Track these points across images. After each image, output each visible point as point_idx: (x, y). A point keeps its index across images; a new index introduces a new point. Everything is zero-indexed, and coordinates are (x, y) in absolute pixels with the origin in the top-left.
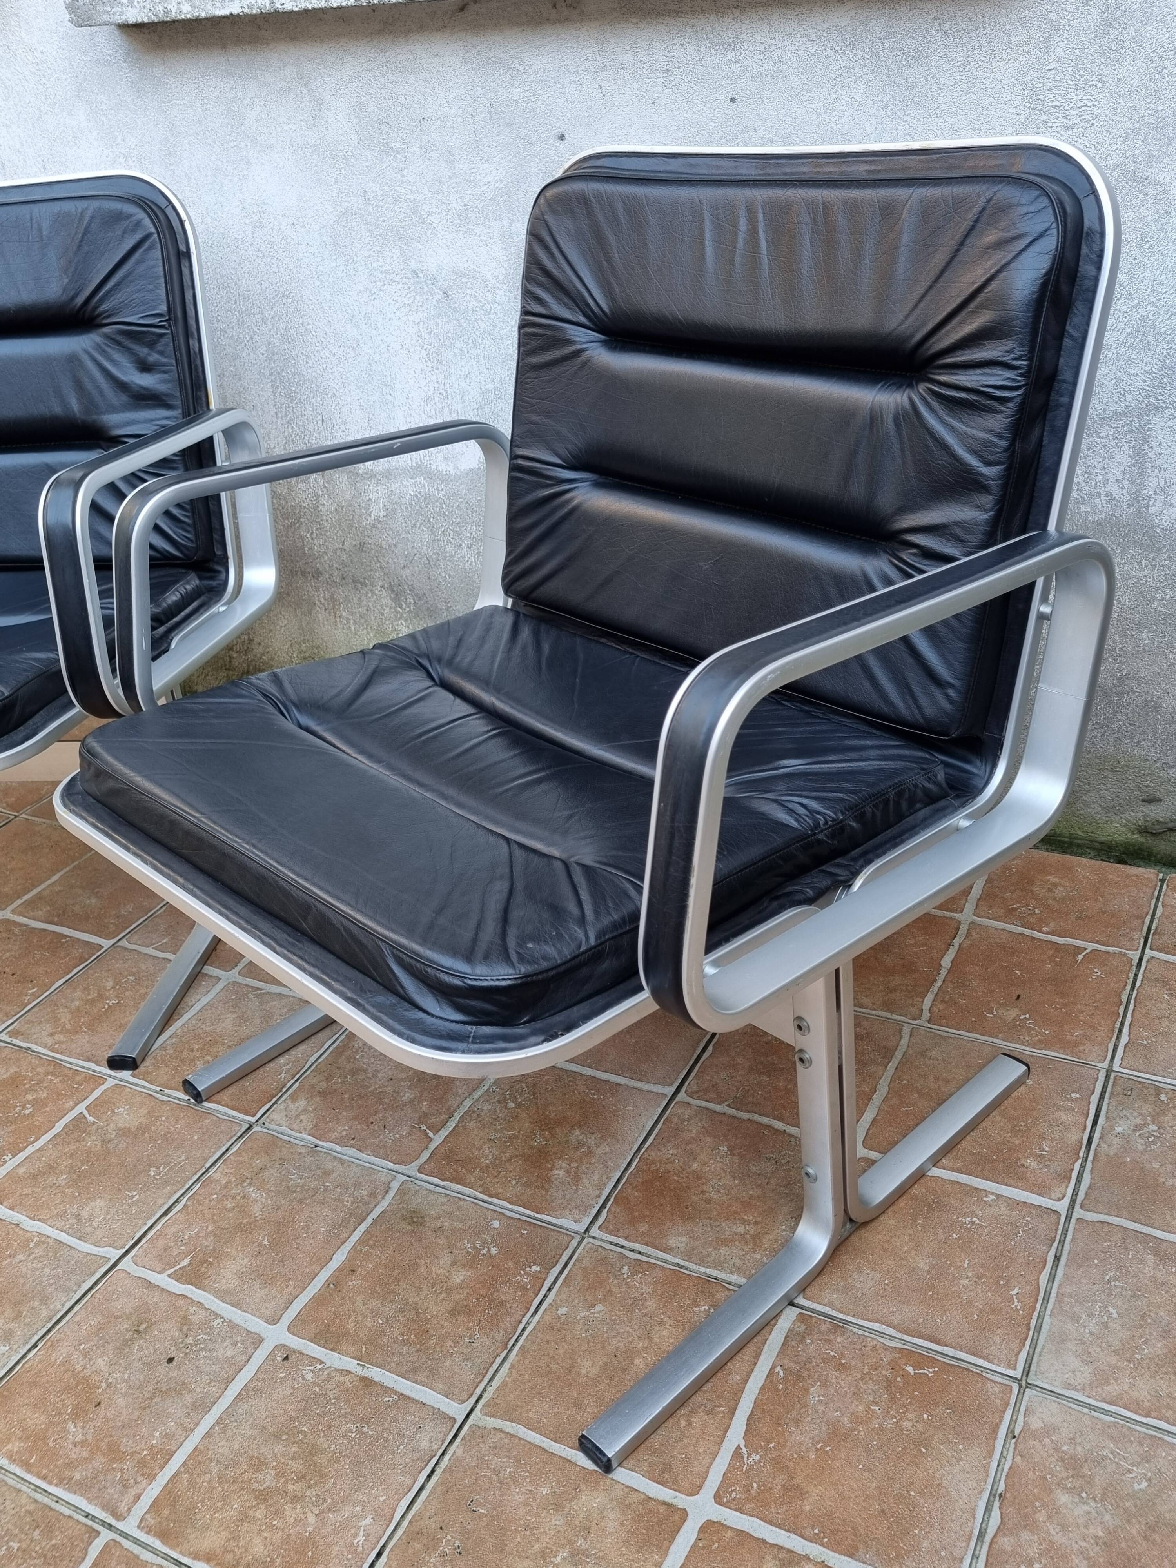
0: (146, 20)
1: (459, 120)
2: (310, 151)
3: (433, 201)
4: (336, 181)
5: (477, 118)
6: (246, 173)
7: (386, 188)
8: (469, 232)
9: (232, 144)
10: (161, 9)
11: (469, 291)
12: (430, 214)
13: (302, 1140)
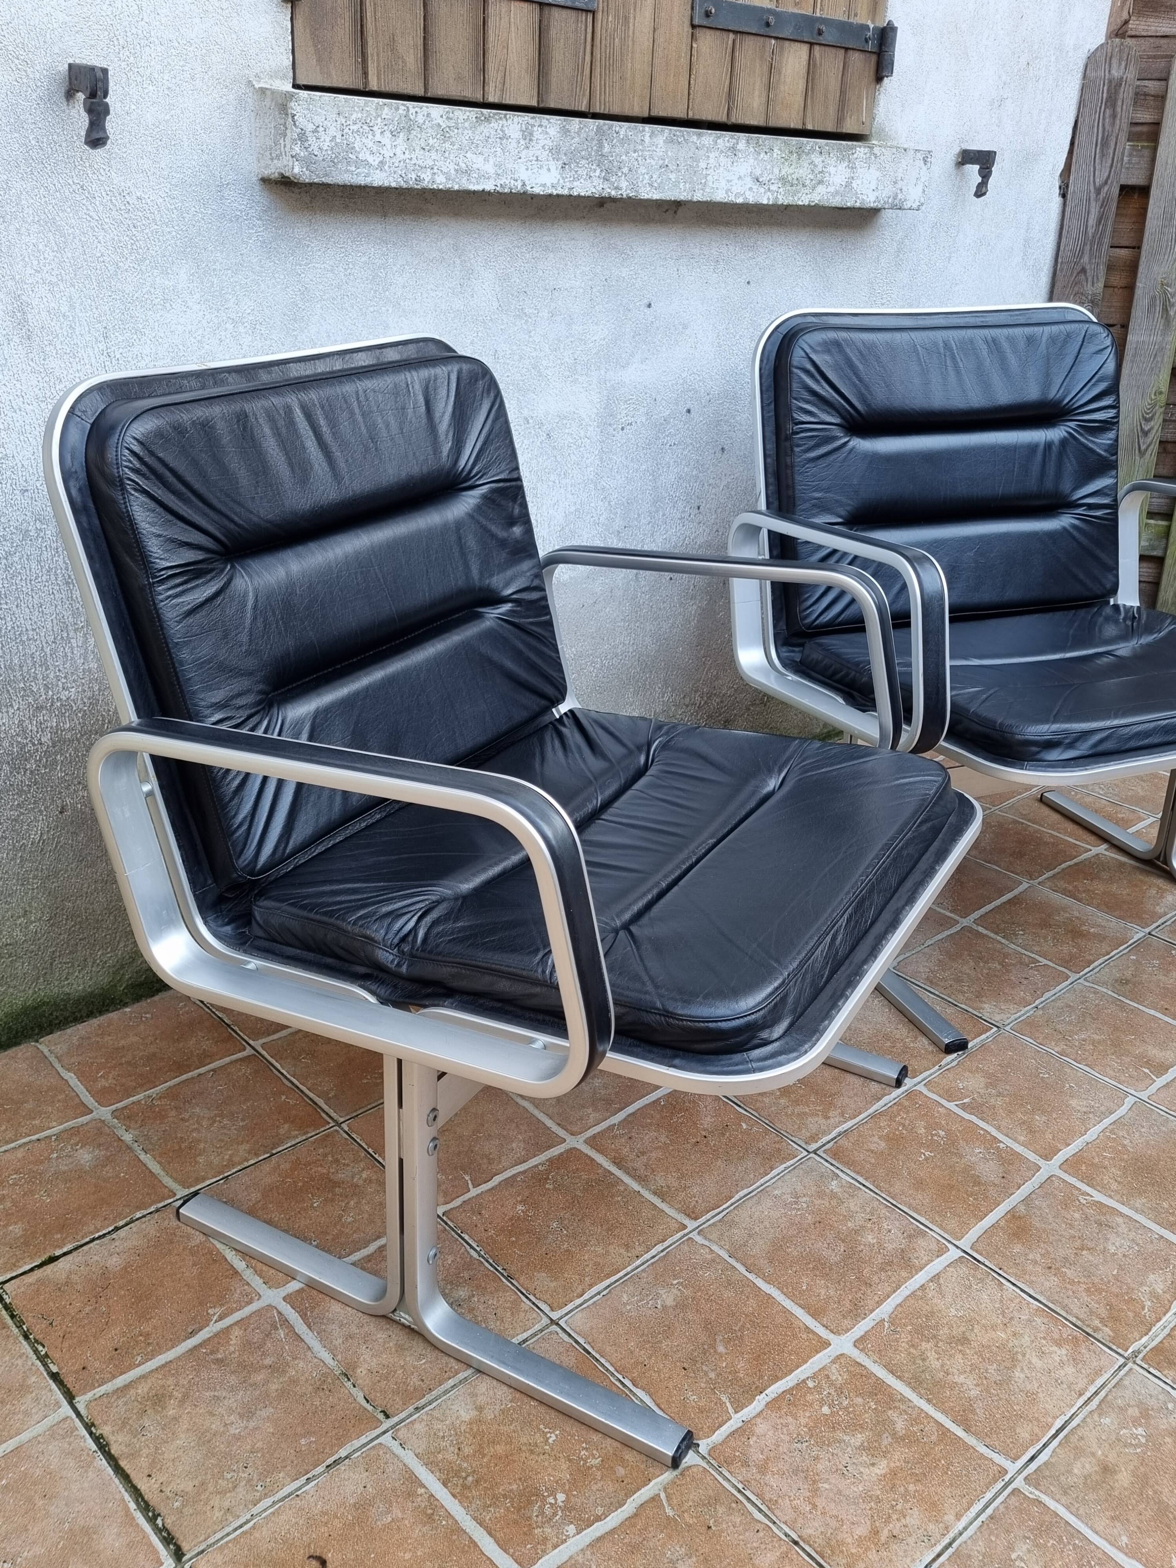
0: (394, 185)
1: (581, 291)
2: (452, 315)
3: (551, 357)
4: (472, 343)
5: (594, 290)
7: (515, 348)
8: (575, 381)
9: (372, 309)
11: (567, 431)
12: (547, 368)
13: (1028, 1012)
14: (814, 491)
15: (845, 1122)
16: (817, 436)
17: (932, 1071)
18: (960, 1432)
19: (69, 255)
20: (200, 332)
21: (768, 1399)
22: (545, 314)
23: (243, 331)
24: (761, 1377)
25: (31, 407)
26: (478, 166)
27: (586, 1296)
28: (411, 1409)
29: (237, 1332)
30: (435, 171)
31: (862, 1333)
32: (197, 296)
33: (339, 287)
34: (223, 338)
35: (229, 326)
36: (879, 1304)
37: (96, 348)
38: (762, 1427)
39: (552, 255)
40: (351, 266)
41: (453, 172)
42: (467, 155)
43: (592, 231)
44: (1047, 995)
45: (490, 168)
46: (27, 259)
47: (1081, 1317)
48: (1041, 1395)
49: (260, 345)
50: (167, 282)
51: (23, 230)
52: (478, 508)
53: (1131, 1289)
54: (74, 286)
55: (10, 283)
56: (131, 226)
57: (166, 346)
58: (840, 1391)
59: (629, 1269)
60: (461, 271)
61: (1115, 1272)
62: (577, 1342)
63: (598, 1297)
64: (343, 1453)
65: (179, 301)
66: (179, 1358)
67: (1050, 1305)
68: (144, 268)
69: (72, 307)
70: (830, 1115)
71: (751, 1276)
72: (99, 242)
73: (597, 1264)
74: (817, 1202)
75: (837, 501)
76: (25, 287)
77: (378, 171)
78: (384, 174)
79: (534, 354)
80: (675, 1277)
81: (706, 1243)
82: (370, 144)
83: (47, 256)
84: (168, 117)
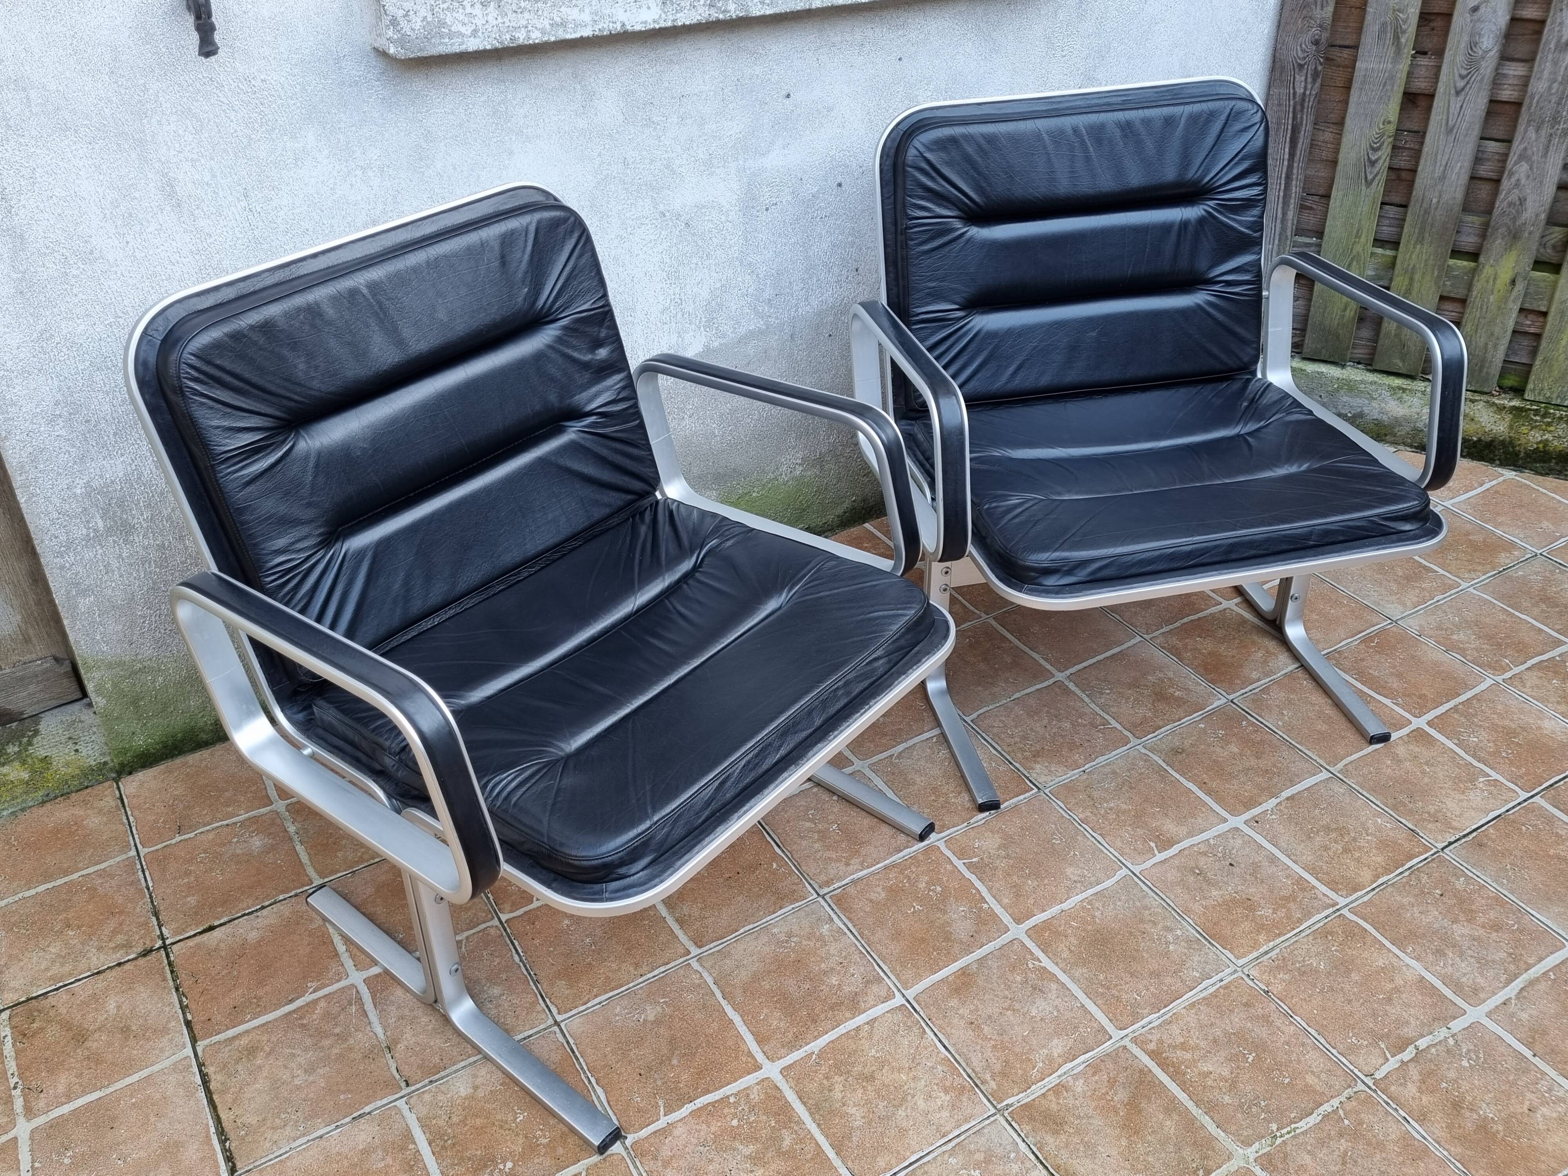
0: (488, 47)
1: (712, 93)
2: (577, 134)
3: (684, 156)
4: (599, 155)
5: (726, 91)
6: (507, 162)
7: (644, 153)
8: (711, 174)
9: (495, 140)
10: (508, 37)
11: (707, 218)
12: (681, 166)
13: (1074, 775)
14: (929, 281)
15: (861, 870)
16: (931, 230)
17: (959, 827)
18: (831, 1154)
19: (207, 135)
20: (332, 181)
21: (695, 1108)
22: (675, 120)
23: (372, 175)
24: (697, 1088)
25: (187, 260)
26: (574, 17)
27: (589, 1005)
28: (427, 1081)
29: (323, 1004)
30: (530, 28)
31: (792, 1062)
32: (326, 152)
33: (461, 125)
34: (354, 183)
35: (359, 173)
36: (816, 1038)
37: (239, 207)
38: (679, 1131)
39: (677, 67)
40: (471, 106)
41: (548, 26)
42: (561, 10)
43: (719, 39)
44: (1101, 759)
45: (586, 17)
46: (169, 144)
47: (977, 1070)
48: (911, 1132)
49: (389, 184)
50: (296, 145)
51: (164, 121)
52: (559, 340)
53: (1031, 1050)
54: (213, 159)
55: (157, 165)
56: (259, 104)
57: (302, 196)
58: (752, 1109)
59: (631, 985)
60: (582, 95)
61: (1025, 1034)
62: (568, 1042)
63: (599, 1006)
64: (367, 1109)
65: (310, 158)
66: (276, 1020)
67: (957, 1056)
68: (274, 136)
69: (214, 176)
70: (852, 862)
71: (724, 1003)
72: (232, 121)
73: (607, 978)
74: (804, 943)
75: (953, 289)
76: (171, 165)
77: (472, 39)
78: (477, 41)
79: (666, 156)
80: (664, 996)
81: (700, 969)
82: (462, 17)
83: (186, 138)
84: (282, 9)
